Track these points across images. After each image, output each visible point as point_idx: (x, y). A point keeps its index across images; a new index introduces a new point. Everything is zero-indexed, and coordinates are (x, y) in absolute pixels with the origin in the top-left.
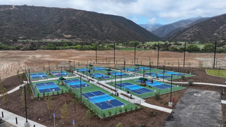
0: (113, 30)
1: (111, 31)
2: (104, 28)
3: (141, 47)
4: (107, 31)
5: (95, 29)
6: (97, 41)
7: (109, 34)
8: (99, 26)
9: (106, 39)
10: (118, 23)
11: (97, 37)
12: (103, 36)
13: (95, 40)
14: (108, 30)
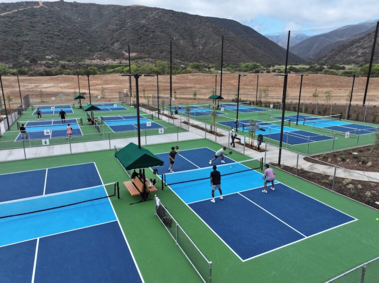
0: (214, 44)
1: (211, 45)
2: (197, 40)
3: (260, 71)
4: (202, 46)
5: (182, 42)
6: (182, 64)
7: (206, 51)
8: (188, 37)
9: (200, 61)
10: (224, 31)
11: (183, 56)
12: (193, 55)
13: (179, 62)
14: (205, 43)
